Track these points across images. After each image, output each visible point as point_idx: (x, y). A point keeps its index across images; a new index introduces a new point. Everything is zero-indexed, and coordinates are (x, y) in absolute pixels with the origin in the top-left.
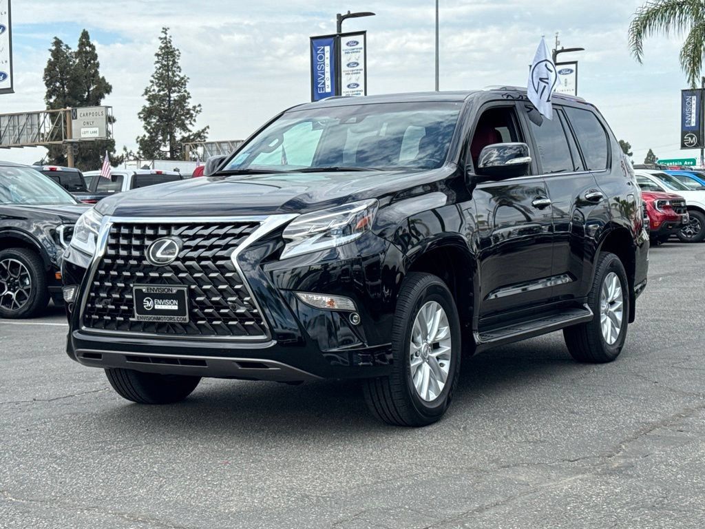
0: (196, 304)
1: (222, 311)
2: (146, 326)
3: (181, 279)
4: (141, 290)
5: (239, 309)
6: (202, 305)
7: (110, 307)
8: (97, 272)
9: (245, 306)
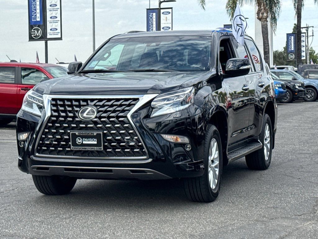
0: (106, 141)
1: (122, 144)
2: (75, 153)
3: (98, 127)
4: (75, 134)
5: (131, 143)
6: (110, 141)
7: (54, 143)
8: (47, 124)
9: (134, 141)
